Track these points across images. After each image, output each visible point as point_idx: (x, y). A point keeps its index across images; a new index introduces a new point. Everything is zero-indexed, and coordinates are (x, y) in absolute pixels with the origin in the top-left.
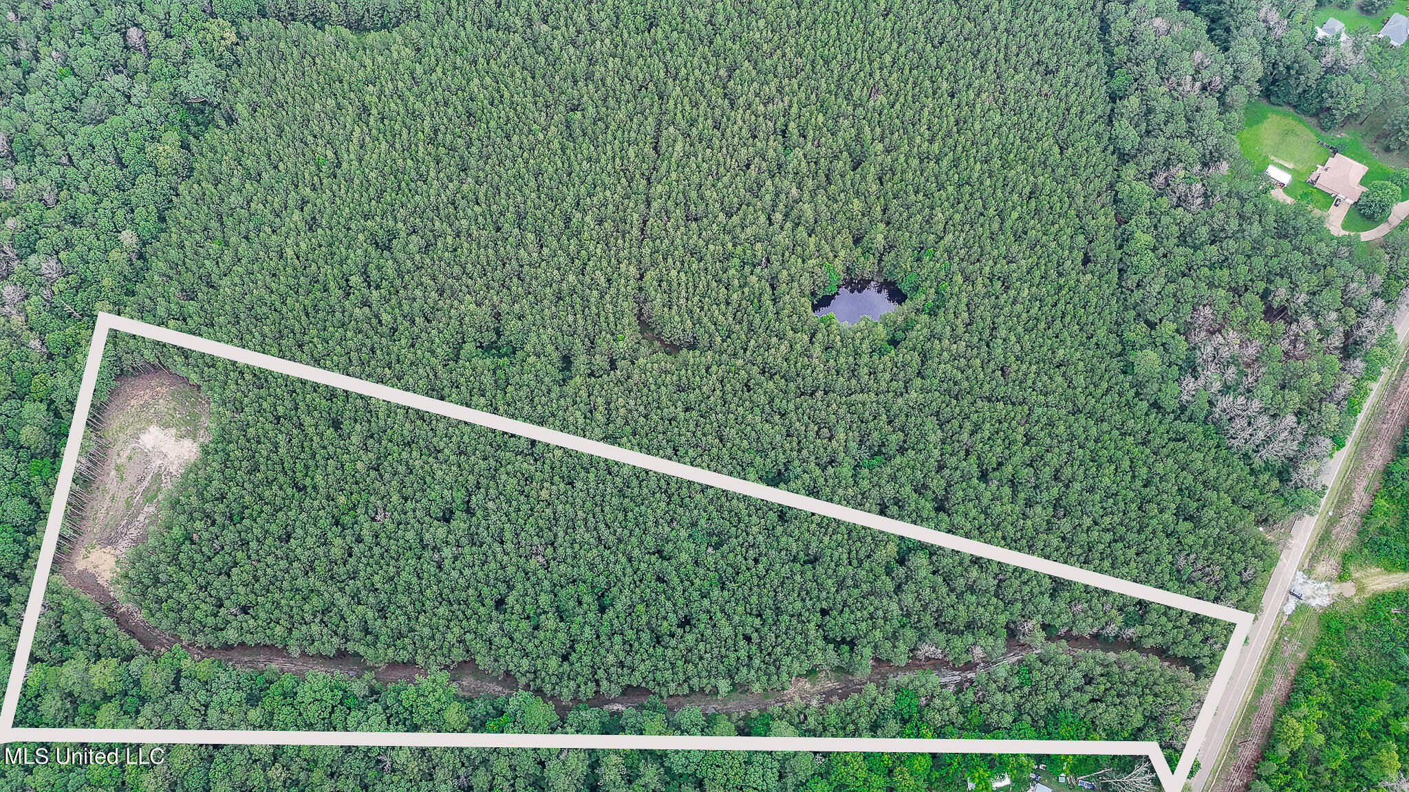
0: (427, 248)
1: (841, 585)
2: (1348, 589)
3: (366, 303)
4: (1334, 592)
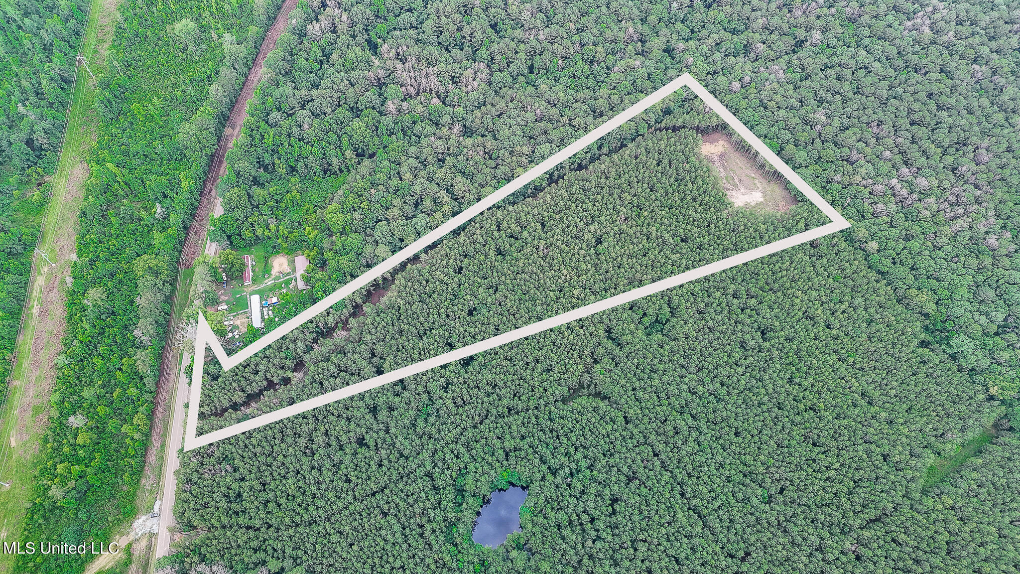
0: (743, 345)
1: (401, 332)
2: (123, 542)
3: (735, 296)
4: (133, 533)
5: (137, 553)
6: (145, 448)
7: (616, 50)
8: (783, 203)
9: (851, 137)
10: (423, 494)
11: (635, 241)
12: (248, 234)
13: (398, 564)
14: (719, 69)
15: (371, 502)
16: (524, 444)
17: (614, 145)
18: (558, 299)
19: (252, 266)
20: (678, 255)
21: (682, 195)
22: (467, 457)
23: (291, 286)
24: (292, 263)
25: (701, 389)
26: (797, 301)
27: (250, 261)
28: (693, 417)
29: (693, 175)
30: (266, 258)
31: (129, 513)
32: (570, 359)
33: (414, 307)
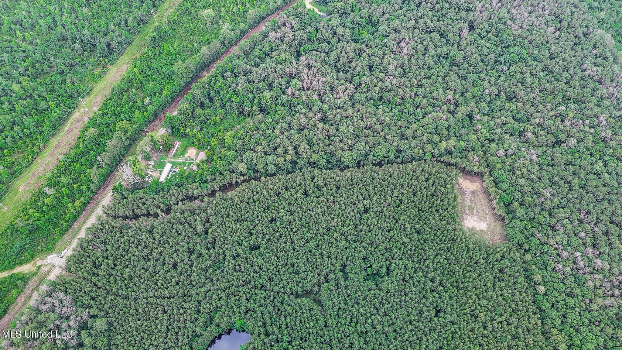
0: (421, 312)
1: (228, 215)
2: (39, 263)
3: (432, 281)
4: (45, 261)
5: (42, 272)
6: (75, 219)
7: (436, 105)
8: (498, 237)
9: (561, 214)
10: (189, 311)
11: (387, 220)
12: (182, 130)
13: (155, 343)
14: (496, 139)
15: (161, 301)
16: (258, 310)
17: (406, 159)
18: (324, 234)
19: (178, 148)
20: (409, 240)
21: (431, 205)
22: (223, 302)
23: (190, 166)
24: (198, 154)
25: (379, 327)
26: (471, 301)
27: (177, 145)
28: (366, 341)
29: (444, 196)
30: (187, 147)
31: (49, 250)
32: (312, 273)
33: (242, 204)
